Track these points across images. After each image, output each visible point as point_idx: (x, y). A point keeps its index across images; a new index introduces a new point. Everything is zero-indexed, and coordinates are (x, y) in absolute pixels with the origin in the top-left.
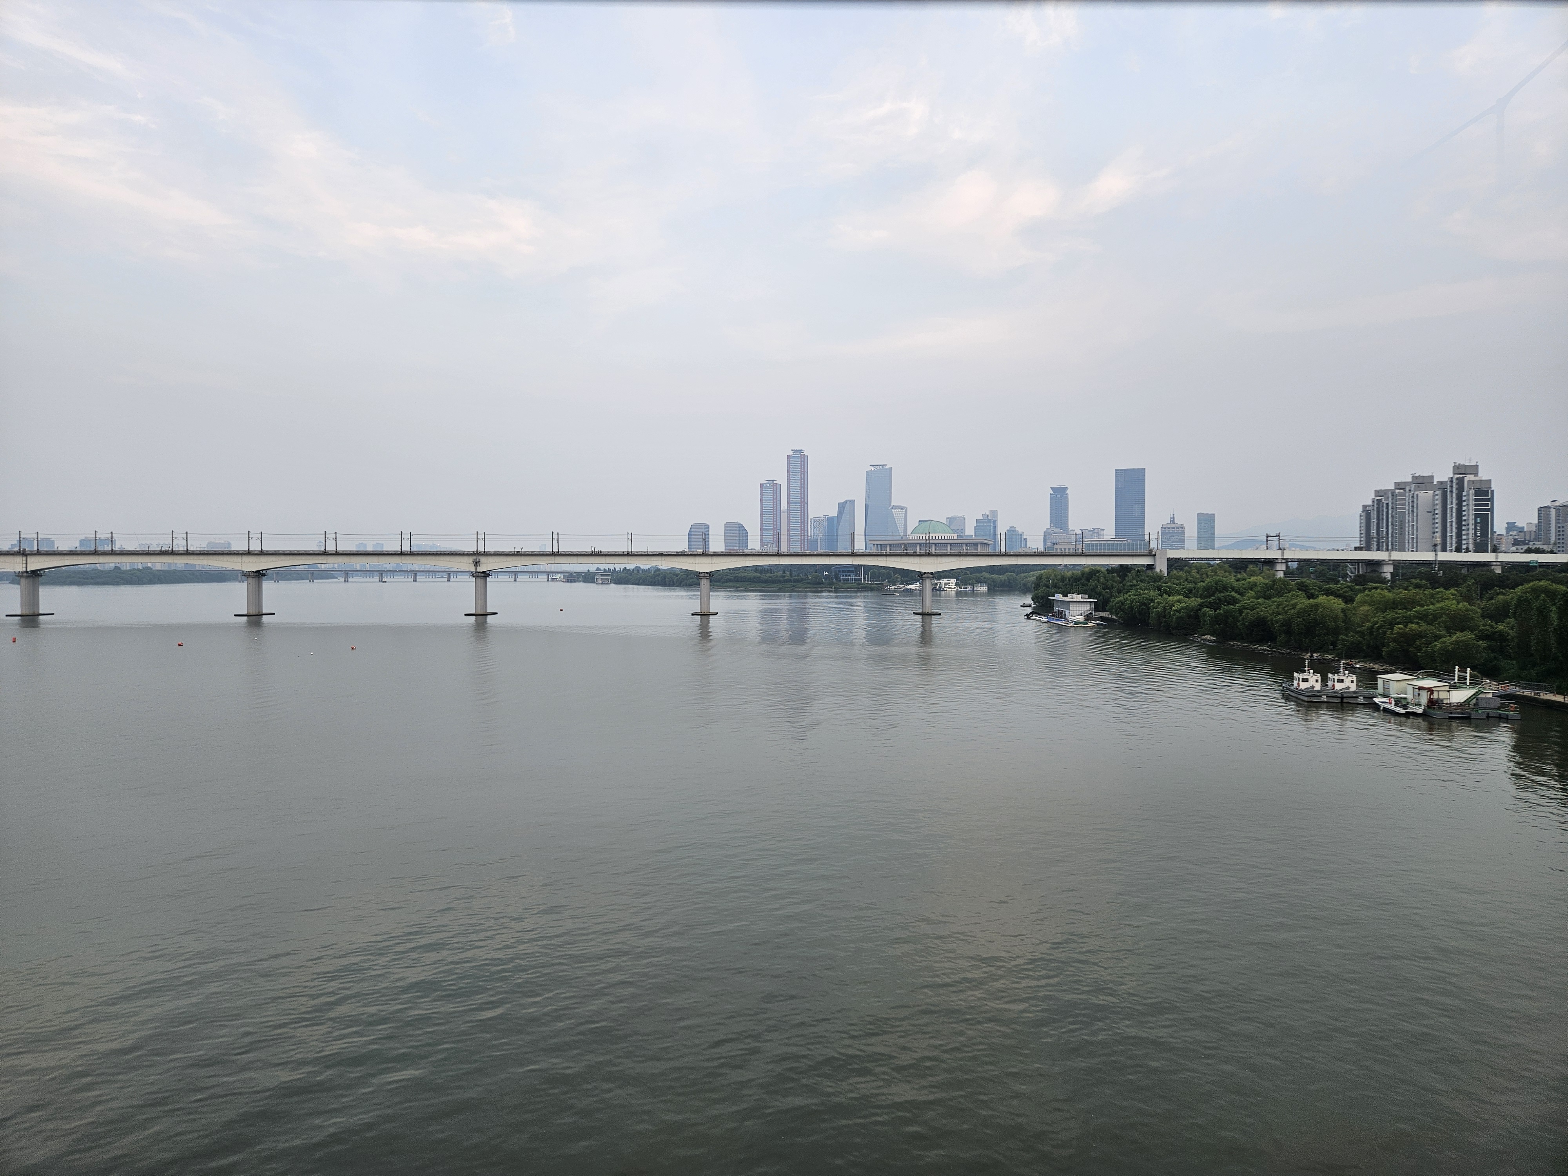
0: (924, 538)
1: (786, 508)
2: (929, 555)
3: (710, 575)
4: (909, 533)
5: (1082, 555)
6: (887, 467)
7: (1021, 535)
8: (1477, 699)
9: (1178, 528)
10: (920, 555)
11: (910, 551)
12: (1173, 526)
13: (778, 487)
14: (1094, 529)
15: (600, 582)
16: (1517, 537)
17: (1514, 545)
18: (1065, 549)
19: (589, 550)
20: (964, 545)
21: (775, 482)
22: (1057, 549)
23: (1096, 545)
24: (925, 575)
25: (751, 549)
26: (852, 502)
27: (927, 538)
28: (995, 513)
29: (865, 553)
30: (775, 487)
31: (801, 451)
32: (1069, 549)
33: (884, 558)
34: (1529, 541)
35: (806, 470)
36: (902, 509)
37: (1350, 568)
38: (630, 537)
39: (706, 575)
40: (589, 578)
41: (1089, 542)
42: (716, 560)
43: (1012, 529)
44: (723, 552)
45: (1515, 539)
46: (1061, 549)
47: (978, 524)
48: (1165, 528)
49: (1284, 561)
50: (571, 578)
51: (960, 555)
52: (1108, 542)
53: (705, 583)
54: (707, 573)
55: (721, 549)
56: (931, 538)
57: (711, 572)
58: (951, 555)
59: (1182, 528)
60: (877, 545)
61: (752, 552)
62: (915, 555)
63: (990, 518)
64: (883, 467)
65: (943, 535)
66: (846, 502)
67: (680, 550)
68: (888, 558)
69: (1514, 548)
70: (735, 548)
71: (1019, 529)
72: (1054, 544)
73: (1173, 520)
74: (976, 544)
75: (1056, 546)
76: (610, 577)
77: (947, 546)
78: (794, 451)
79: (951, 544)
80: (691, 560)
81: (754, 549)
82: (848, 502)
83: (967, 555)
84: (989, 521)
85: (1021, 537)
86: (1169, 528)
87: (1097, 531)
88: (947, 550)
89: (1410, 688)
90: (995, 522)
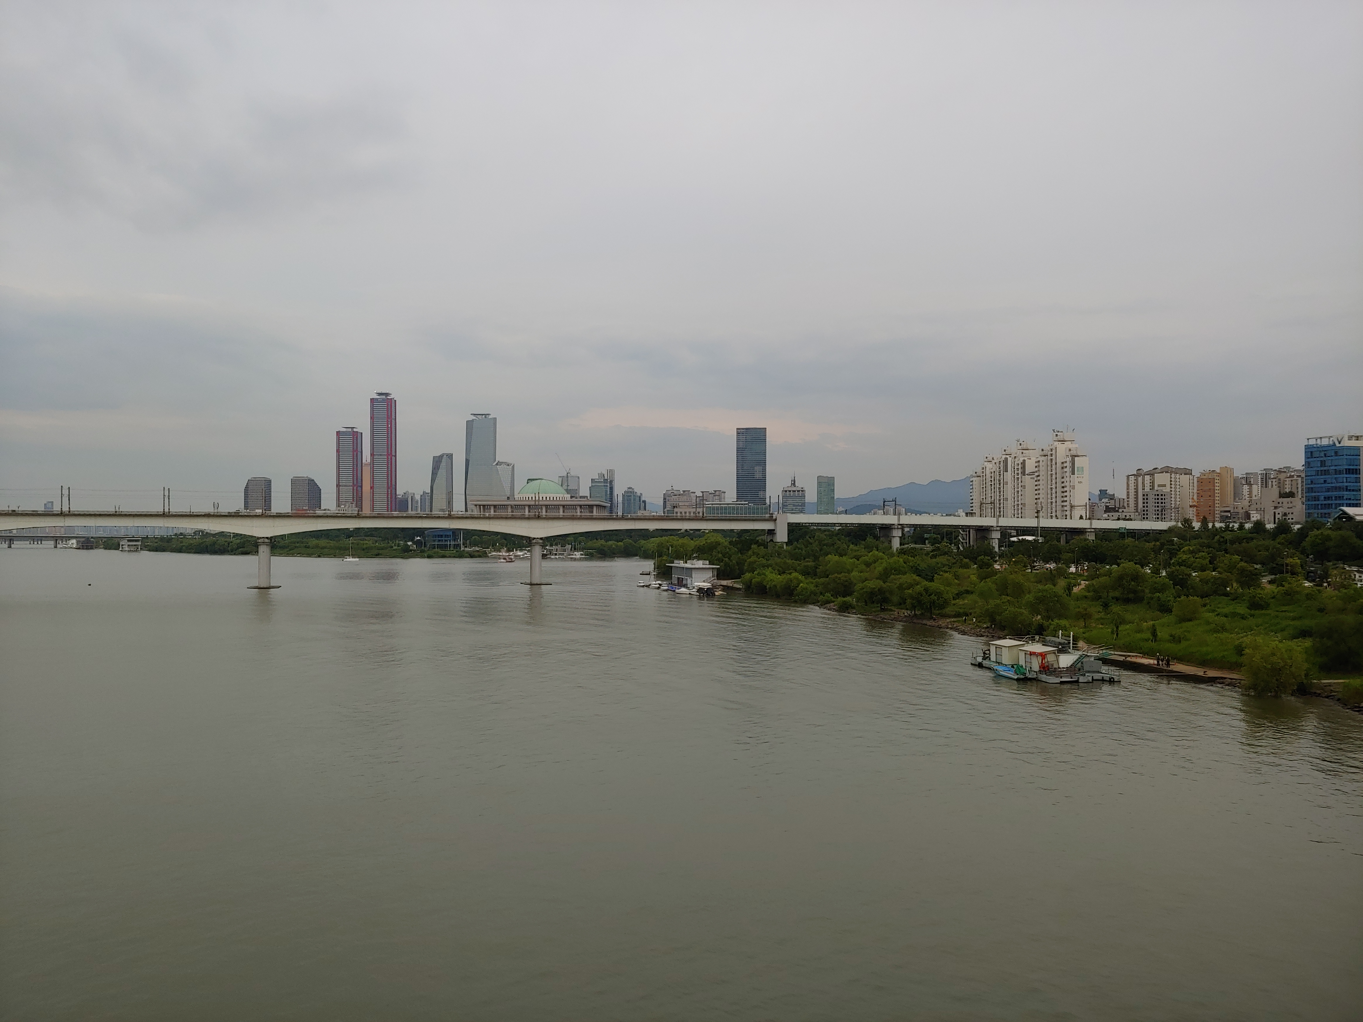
0: (534, 499)
1: (369, 461)
2: (539, 517)
3: (271, 540)
4: (516, 493)
5: (703, 519)
6: (490, 417)
7: (640, 497)
8: (1082, 663)
9: (798, 491)
10: (529, 518)
11: (517, 513)
12: (794, 489)
13: (359, 435)
14: (715, 491)
15: (127, 549)
16: (1108, 504)
17: (1105, 512)
18: (685, 513)
19: (111, 510)
20: (578, 508)
21: (355, 430)
22: (677, 513)
23: (718, 508)
24: (534, 541)
25: (325, 510)
26: (450, 456)
27: (537, 498)
28: (611, 472)
29: (465, 516)
30: (356, 436)
31: (387, 394)
32: (690, 513)
33: (487, 522)
34: (1119, 508)
35: (393, 417)
36: (508, 465)
37: (962, 534)
38: (167, 494)
39: (266, 540)
40: (111, 544)
41: (710, 505)
42: (278, 522)
43: (630, 490)
44: (288, 513)
45: (1107, 507)
46: (681, 513)
47: (593, 484)
48: (786, 491)
49: (900, 527)
50: (87, 544)
51: (573, 518)
52: (730, 506)
53: (264, 550)
54: (267, 538)
55: (287, 509)
56: (541, 499)
57: (271, 537)
58: (563, 518)
59: (802, 491)
60: (480, 505)
61: (325, 513)
62: (523, 518)
63: (606, 478)
64: (486, 417)
65: (555, 496)
66: (442, 456)
67: (233, 510)
68: (492, 522)
69: (1105, 515)
70: (304, 508)
71: (638, 491)
72: (674, 507)
73: (794, 484)
74: (591, 507)
75: (676, 510)
76: (139, 543)
77: (559, 509)
78: (380, 394)
79: (564, 506)
80: (247, 522)
81: (329, 510)
82: (445, 456)
83: (580, 518)
84: (605, 481)
85: (640, 499)
86: (790, 491)
87: (718, 494)
88: (559, 512)
89: (1022, 656)
90: (611, 482)
